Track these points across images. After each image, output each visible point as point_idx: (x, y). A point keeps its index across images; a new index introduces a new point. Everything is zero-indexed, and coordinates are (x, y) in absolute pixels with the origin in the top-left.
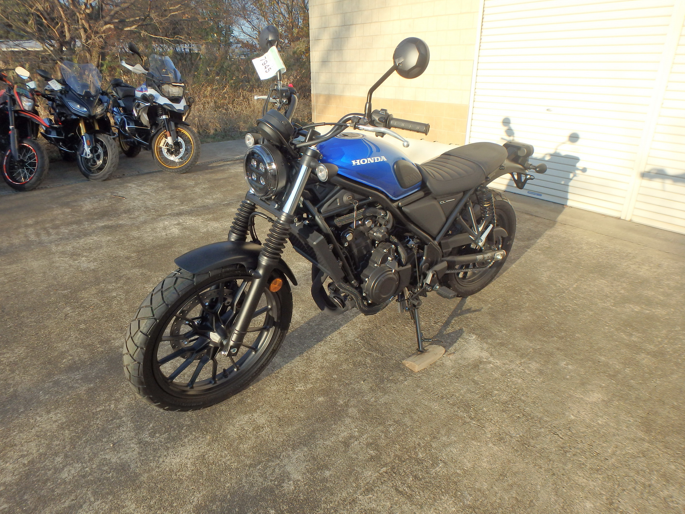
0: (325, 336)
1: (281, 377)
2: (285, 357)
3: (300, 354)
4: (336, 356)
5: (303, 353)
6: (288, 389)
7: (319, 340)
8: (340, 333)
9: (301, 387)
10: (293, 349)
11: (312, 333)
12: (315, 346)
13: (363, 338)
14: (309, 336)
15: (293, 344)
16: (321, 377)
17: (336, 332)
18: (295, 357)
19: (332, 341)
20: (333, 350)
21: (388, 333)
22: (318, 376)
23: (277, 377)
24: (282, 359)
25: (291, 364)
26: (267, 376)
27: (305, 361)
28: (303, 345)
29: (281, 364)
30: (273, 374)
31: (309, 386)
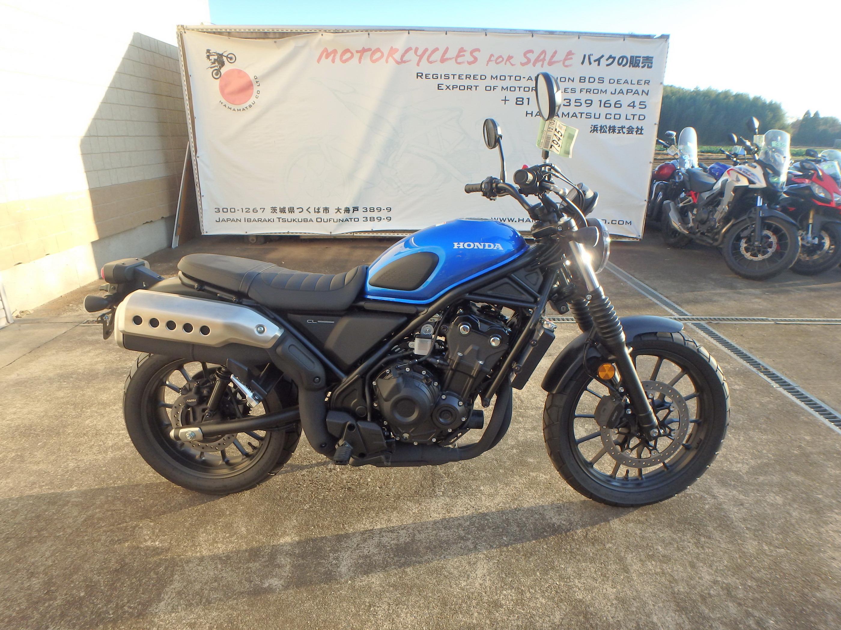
0: (471, 517)
1: (557, 495)
2: (540, 514)
3: (520, 510)
4: (482, 488)
5: (515, 509)
6: (557, 480)
7: (484, 515)
8: (449, 513)
9: (542, 477)
10: (524, 519)
11: (483, 530)
12: (494, 510)
13: (430, 493)
14: (489, 528)
15: (518, 526)
16: (515, 477)
17: (452, 515)
18: (528, 509)
19: (469, 507)
20: (478, 496)
21: (398, 484)
22: (518, 478)
23: (562, 496)
24: (546, 513)
25: (538, 503)
26: (572, 503)
27: (520, 499)
28: (507, 519)
29: (550, 508)
30: (565, 501)
31: (534, 474)
